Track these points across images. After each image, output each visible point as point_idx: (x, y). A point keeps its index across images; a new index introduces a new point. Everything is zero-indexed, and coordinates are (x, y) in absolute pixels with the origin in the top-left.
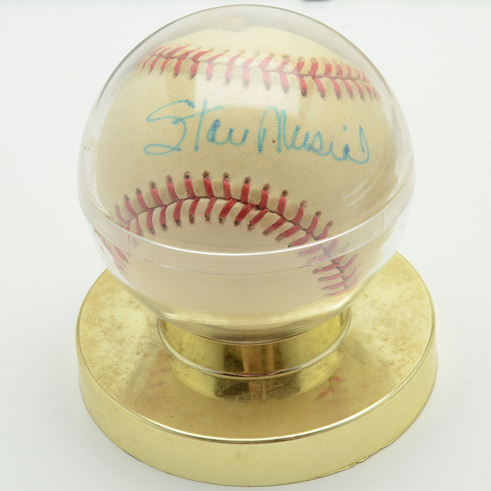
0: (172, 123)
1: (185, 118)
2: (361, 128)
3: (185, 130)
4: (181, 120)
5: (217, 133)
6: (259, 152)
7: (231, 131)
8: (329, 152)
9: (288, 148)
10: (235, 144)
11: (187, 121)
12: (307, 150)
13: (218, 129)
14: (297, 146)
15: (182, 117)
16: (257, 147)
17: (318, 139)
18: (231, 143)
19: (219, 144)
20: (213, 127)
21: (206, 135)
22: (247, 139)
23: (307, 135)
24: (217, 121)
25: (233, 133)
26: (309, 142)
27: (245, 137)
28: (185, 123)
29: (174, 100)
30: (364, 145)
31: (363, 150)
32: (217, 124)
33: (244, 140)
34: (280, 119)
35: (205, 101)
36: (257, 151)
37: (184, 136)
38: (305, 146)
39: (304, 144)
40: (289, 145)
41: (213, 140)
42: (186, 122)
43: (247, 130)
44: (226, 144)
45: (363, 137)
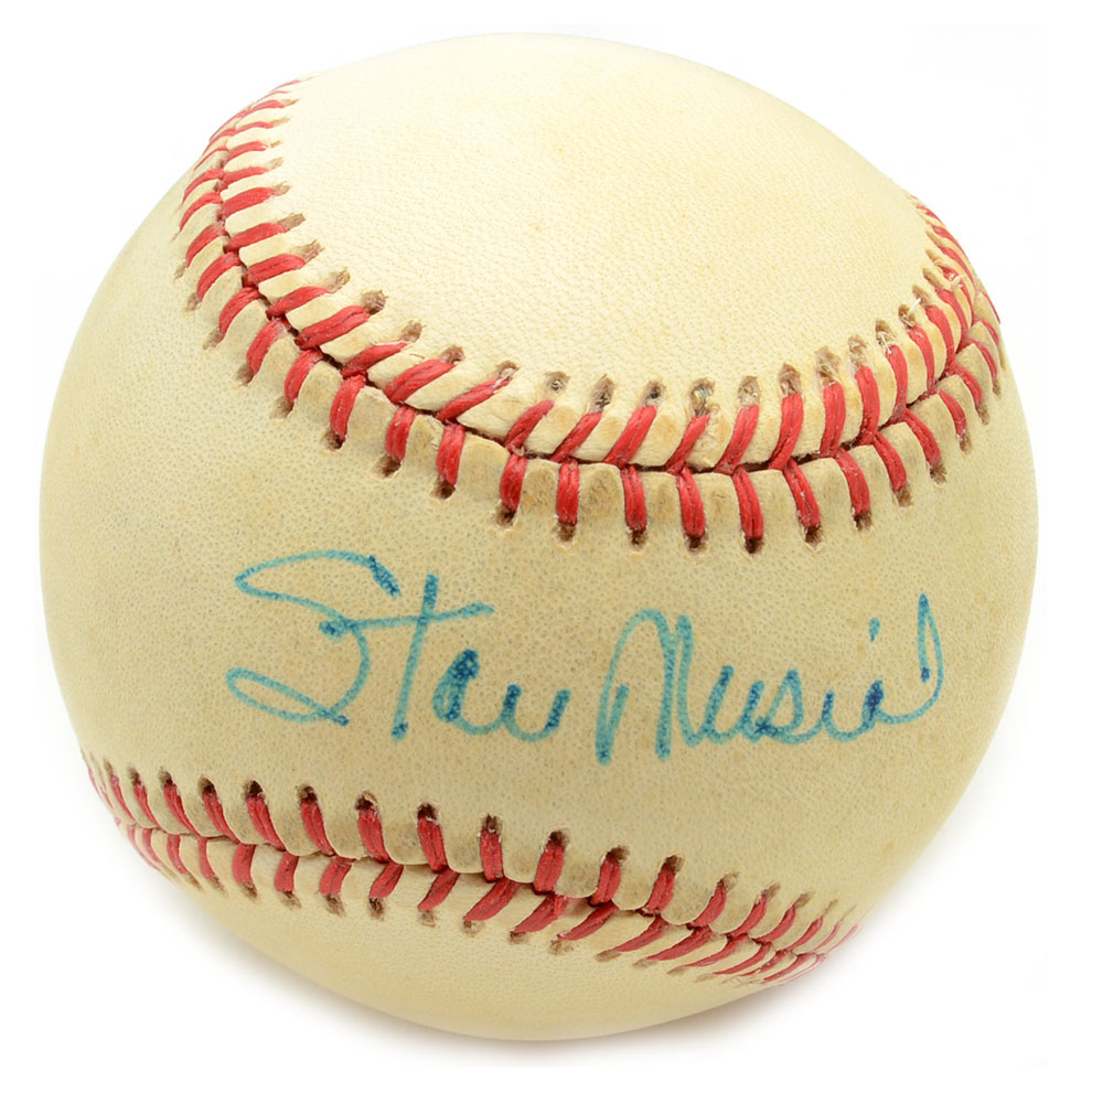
0: (321, 627)
1: (365, 624)
2: (924, 603)
3: (364, 665)
4: (353, 626)
5: (467, 695)
6: (600, 760)
7: (513, 694)
8: (818, 726)
9: (691, 738)
10: (525, 737)
11: (367, 633)
12: (751, 738)
13: (471, 683)
14: (719, 732)
15: (354, 616)
16: (594, 747)
17: (788, 696)
18: (511, 731)
19: (475, 731)
20: (455, 672)
21: (431, 694)
22: (564, 720)
23: (755, 692)
24: (470, 655)
25: (520, 702)
26: (759, 712)
27: (558, 715)
28: (362, 639)
29: (330, 547)
30: (931, 656)
31: (925, 673)
32: (469, 664)
33: (552, 723)
34: (672, 652)
35: (431, 576)
36: (594, 758)
37: (360, 682)
38: (746, 726)
39: (745, 719)
40: (696, 731)
41: (452, 714)
42: (368, 638)
43: (565, 692)
44: (495, 734)
45: (927, 625)
